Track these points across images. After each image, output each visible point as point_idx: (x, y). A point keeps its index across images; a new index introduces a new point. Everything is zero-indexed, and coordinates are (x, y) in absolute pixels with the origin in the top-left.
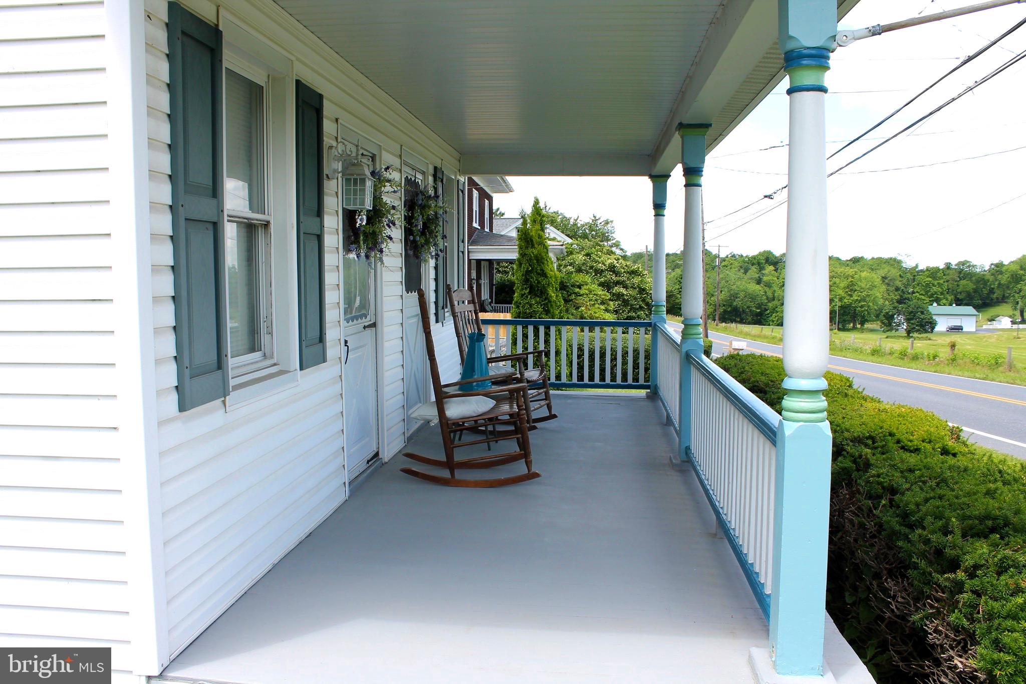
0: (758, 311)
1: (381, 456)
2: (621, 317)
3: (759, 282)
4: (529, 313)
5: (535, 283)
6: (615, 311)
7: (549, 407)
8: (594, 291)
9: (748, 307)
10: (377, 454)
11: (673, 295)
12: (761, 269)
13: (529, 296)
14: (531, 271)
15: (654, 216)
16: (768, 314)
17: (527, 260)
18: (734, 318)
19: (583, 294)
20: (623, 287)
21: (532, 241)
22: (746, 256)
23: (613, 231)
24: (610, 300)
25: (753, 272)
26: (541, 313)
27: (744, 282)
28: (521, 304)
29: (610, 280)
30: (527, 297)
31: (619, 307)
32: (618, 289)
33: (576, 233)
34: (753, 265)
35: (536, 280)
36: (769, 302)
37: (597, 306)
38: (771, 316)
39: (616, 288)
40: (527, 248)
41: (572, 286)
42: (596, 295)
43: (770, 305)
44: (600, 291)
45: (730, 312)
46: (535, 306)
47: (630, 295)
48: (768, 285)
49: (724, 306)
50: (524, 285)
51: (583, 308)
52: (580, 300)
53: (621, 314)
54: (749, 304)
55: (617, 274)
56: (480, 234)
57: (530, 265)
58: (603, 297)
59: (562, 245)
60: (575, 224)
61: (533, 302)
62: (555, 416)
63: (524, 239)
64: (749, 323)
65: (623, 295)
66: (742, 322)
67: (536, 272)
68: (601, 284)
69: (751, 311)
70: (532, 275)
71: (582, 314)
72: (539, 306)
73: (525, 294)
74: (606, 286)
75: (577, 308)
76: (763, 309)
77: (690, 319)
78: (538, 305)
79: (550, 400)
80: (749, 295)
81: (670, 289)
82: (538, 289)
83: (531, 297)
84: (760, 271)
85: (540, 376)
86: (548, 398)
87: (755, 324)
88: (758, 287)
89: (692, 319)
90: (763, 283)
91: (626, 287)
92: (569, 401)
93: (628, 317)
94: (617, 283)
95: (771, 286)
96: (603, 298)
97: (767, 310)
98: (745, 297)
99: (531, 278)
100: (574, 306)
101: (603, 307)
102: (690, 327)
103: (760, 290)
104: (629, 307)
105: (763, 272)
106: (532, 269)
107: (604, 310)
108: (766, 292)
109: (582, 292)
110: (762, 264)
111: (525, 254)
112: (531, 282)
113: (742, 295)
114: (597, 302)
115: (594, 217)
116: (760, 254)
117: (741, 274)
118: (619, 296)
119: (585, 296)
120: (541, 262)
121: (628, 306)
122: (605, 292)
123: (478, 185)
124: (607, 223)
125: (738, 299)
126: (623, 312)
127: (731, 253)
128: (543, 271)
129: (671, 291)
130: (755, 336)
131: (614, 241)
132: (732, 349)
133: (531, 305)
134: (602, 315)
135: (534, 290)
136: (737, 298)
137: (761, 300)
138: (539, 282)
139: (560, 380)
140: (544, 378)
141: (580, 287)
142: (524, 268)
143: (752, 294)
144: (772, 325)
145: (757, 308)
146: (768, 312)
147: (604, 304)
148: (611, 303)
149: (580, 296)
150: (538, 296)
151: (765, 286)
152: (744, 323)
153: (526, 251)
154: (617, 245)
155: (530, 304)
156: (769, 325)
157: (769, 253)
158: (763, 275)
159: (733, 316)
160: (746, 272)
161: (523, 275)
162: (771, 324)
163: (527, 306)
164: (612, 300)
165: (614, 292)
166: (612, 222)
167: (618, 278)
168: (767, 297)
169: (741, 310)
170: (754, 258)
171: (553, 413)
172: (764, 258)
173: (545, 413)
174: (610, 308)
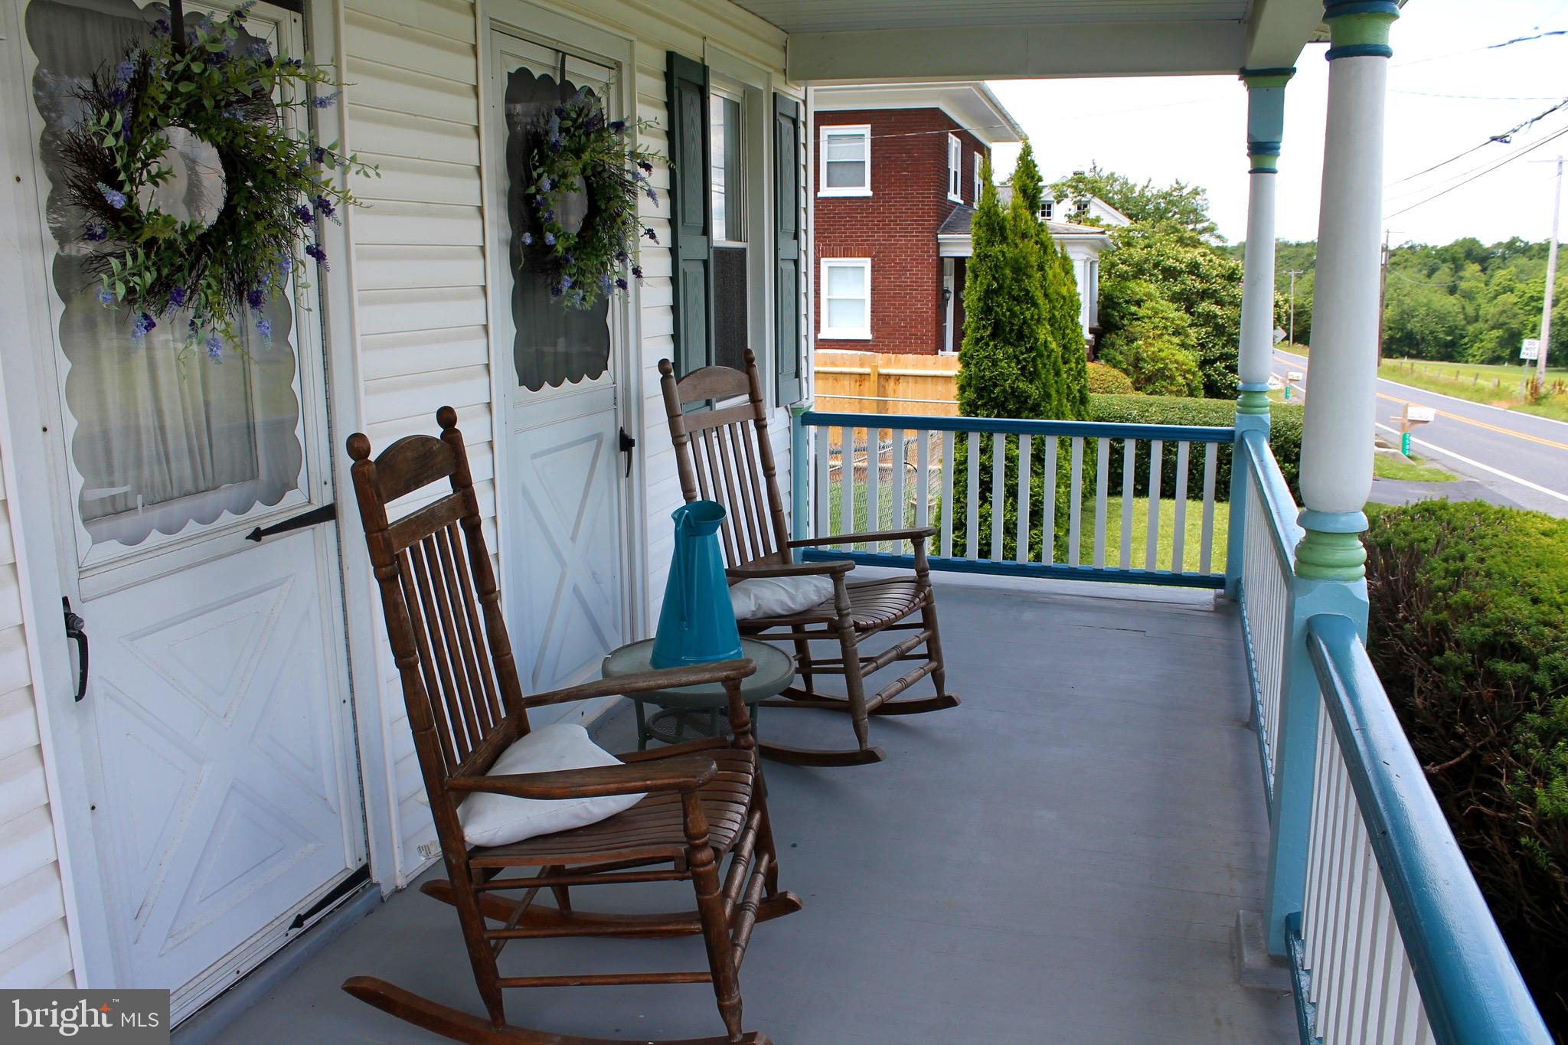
0: (1449, 338)
1: (376, 876)
2: (1211, 354)
3: (1452, 290)
4: (991, 379)
5: (1004, 315)
6: (1199, 345)
7: (938, 678)
8: (1162, 311)
9: (1432, 332)
10: (363, 873)
11: (1305, 312)
12: (1458, 268)
13: (992, 343)
14: (996, 292)
15: (1250, 172)
16: (1466, 344)
17: (990, 268)
18: (1407, 349)
19: (1143, 317)
20: (1217, 303)
21: (1002, 229)
22: (1432, 248)
23: (1205, 207)
24: (1190, 326)
25: (1444, 273)
26: (1017, 378)
27: (1426, 292)
28: (973, 358)
29: (1190, 289)
30: (987, 345)
31: (1208, 337)
32: (1204, 306)
33: (1143, 209)
34: (1444, 261)
35: (1008, 310)
36: (1469, 323)
37: (1166, 337)
38: (1472, 346)
39: (1203, 304)
40: (991, 243)
41: (1127, 302)
42: (1166, 319)
43: (1471, 329)
44: (1176, 314)
45: (1400, 340)
46: (1003, 364)
47: (1228, 318)
48: (1469, 296)
49: (1390, 329)
50: (982, 319)
51: (1141, 342)
52: (1137, 327)
53: (1209, 348)
54: (1433, 326)
55: (1203, 278)
56: (961, 212)
57: (994, 278)
58: (1178, 322)
59: (1103, 233)
60: (1142, 195)
61: (1000, 356)
62: (950, 702)
63: (987, 225)
64: (1432, 359)
65: (1215, 316)
66: (1419, 356)
67: (1009, 293)
68: (1175, 298)
69: (1436, 338)
70: (1000, 299)
71: (1138, 352)
72: (1013, 365)
73: (982, 338)
74: (1187, 300)
75: (1132, 340)
76: (1458, 336)
77: (1326, 514)
78: (1011, 362)
79: (940, 660)
80: (1435, 311)
81: (1301, 301)
82: (1012, 330)
83: (995, 346)
84: (1456, 272)
85: (915, 596)
86: (934, 655)
87: (1442, 360)
88: (1452, 299)
89: (1335, 514)
90: (1458, 292)
91: (1220, 303)
92: (1028, 615)
93: (1222, 355)
94: (1204, 295)
95: (1474, 298)
96: (1178, 325)
97: (1464, 337)
98: (1428, 315)
99: (998, 306)
100: (1127, 337)
101: (1176, 340)
102: (1326, 540)
103: (1454, 305)
104: (1225, 338)
105: (1461, 274)
106: (1001, 287)
107: (1178, 345)
108: (1464, 308)
109: (1142, 312)
110: (1459, 259)
111: (986, 256)
112: (997, 313)
113: (1423, 311)
114: (1167, 330)
115: (1177, 183)
116: (1457, 244)
117: (1422, 276)
118: (1209, 318)
119: (1147, 320)
120: (1024, 274)
121: (1223, 336)
122: (1182, 313)
123: (958, 126)
124: (1195, 192)
125: (1415, 319)
126: (1213, 347)
127: (1407, 243)
128: (1027, 292)
129: (1303, 306)
130: (1445, 385)
131: (1206, 224)
132: (1406, 421)
133: (995, 363)
134: (1173, 355)
135: (1004, 330)
136: (1413, 317)
137: (1454, 321)
138: (1013, 315)
139: (1014, 558)
140: (923, 604)
141: (1138, 303)
142: (981, 283)
143: (1439, 312)
144: (1472, 362)
145: (1448, 334)
146: (1466, 340)
147: (1180, 334)
148: (1192, 331)
149: (1138, 319)
150: (1011, 344)
151: (1463, 297)
152: (1424, 358)
153: (988, 248)
154: (1211, 230)
155: (993, 360)
156: (1467, 362)
157: (1474, 241)
158: (1461, 278)
159: (1404, 345)
160: (1432, 272)
161: (979, 299)
162: (1470, 360)
163: (987, 363)
164: (1196, 325)
165: (1200, 310)
166: (1204, 191)
167: (1206, 286)
168: (1465, 314)
169: (1418, 337)
170: (1446, 249)
171: (946, 693)
172: (1463, 251)
173: (926, 690)
174: (1189, 342)
